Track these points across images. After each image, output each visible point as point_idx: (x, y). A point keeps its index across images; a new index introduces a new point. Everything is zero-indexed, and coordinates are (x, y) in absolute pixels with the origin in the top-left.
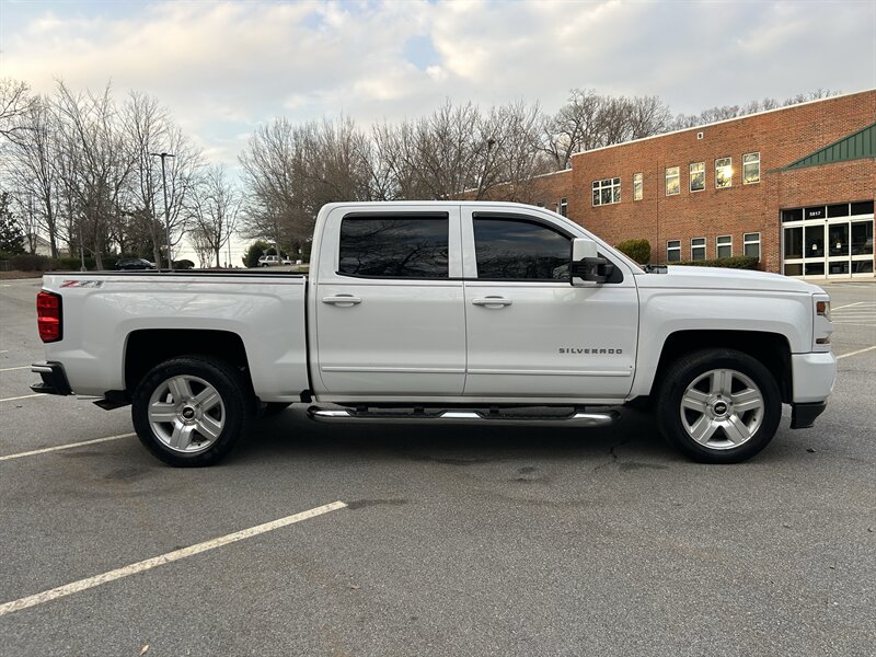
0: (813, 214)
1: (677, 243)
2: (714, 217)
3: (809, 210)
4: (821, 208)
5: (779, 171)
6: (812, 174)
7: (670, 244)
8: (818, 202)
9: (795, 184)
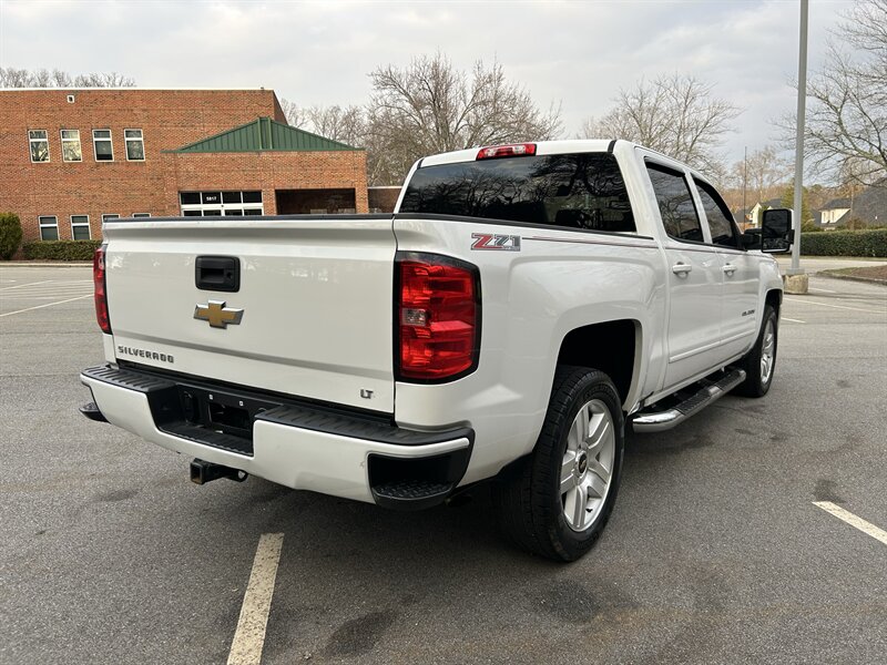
0: (209, 199)
1: (52, 220)
2: (96, 193)
3: (206, 194)
4: (216, 194)
5: (174, 153)
6: (206, 160)
7: (43, 220)
8: (214, 188)
9: (191, 168)
